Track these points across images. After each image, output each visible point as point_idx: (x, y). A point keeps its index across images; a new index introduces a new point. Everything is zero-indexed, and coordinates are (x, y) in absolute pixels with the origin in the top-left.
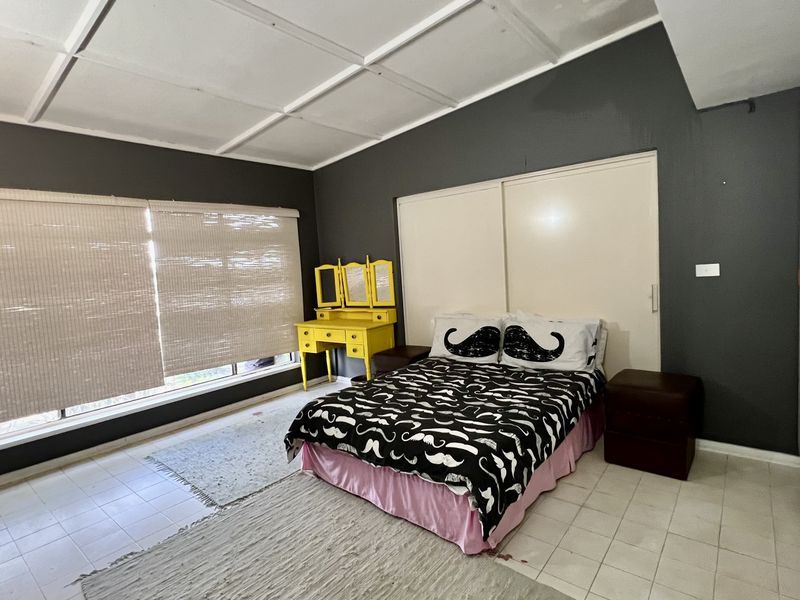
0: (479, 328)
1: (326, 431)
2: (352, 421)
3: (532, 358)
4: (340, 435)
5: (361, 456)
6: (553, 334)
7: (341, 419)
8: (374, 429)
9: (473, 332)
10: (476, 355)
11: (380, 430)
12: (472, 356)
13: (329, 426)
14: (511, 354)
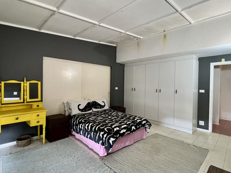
0: (87, 103)
1: (121, 132)
2: (126, 126)
3: (101, 108)
4: (125, 131)
5: (132, 132)
6: (103, 102)
7: (122, 127)
8: (131, 124)
9: (86, 104)
10: (88, 110)
11: (132, 124)
12: (87, 111)
13: (120, 131)
14: (96, 108)
